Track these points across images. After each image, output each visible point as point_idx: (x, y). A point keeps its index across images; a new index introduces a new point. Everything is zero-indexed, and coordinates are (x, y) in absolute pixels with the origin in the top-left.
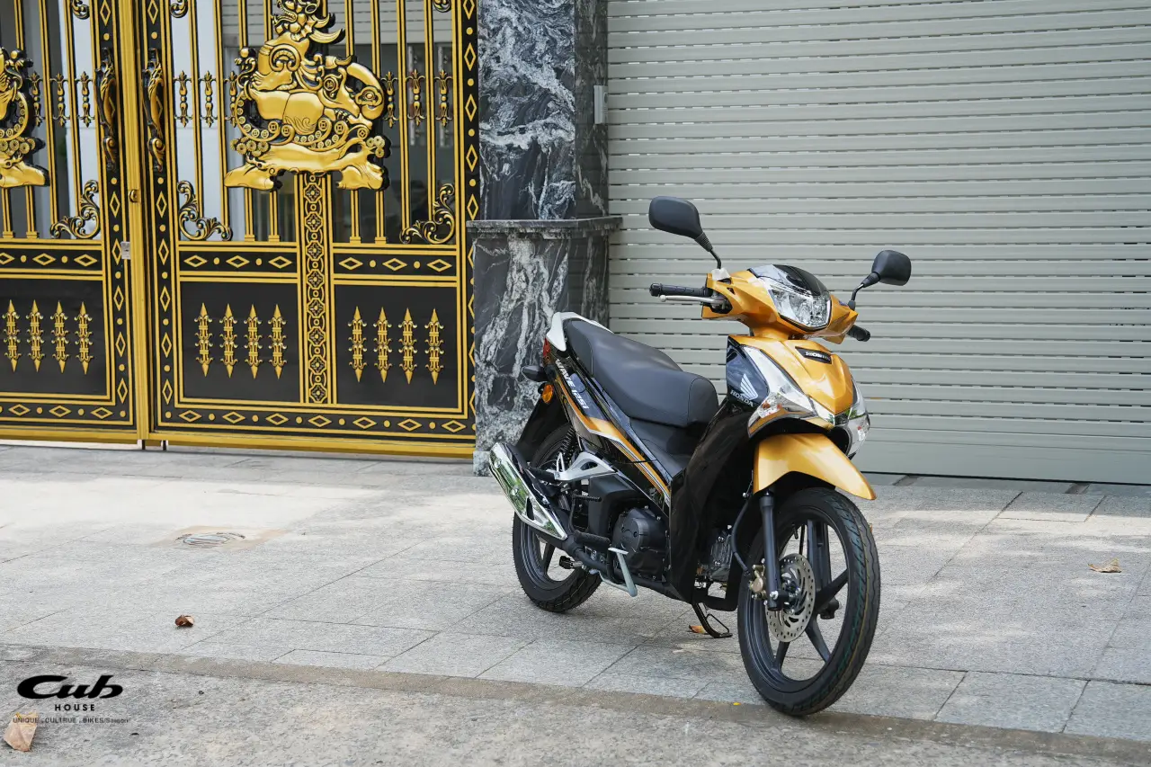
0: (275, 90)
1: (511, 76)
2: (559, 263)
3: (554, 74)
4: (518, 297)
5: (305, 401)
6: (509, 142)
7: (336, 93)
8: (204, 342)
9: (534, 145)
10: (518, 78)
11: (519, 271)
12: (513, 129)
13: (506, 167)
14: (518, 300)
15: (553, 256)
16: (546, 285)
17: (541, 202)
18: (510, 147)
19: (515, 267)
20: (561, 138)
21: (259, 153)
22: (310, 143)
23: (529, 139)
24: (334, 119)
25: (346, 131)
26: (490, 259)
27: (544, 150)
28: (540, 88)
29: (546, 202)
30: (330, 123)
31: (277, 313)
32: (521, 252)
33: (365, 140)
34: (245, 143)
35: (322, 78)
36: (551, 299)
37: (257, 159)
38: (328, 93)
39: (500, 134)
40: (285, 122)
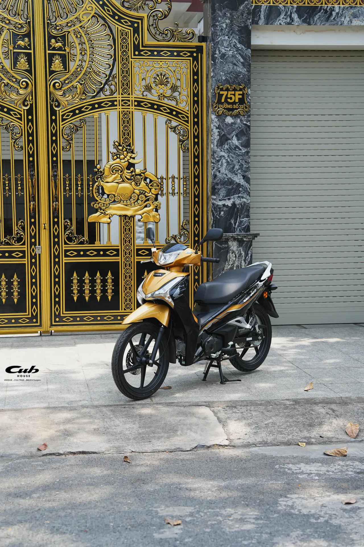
0: (112, 182)
1: (225, 178)
2: (249, 249)
3: (242, 177)
4: (232, 263)
5: (122, 310)
6: (223, 203)
7: (140, 184)
8: (75, 287)
9: (234, 204)
10: (228, 179)
11: (232, 253)
12: (225, 198)
13: (222, 213)
14: (232, 264)
15: (246, 247)
16: (243, 258)
17: (236, 226)
18: (224, 205)
19: (231, 251)
20: (245, 202)
21: (105, 208)
22: (128, 204)
23: (232, 202)
24: (139, 194)
25: (144, 199)
26: (220, 249)
27: (238, 206)
28: (237, 183)
29: (238, 226)
30: (137, 196)
31: (110, 274)
32: (234, 246)
33: (153, 203)
34: (98, 204)
35: (134, 178)
36: (245, 264)
37: (103, 210)
38: (136, 183)
39: (220, 200)
40: (116, 195)
